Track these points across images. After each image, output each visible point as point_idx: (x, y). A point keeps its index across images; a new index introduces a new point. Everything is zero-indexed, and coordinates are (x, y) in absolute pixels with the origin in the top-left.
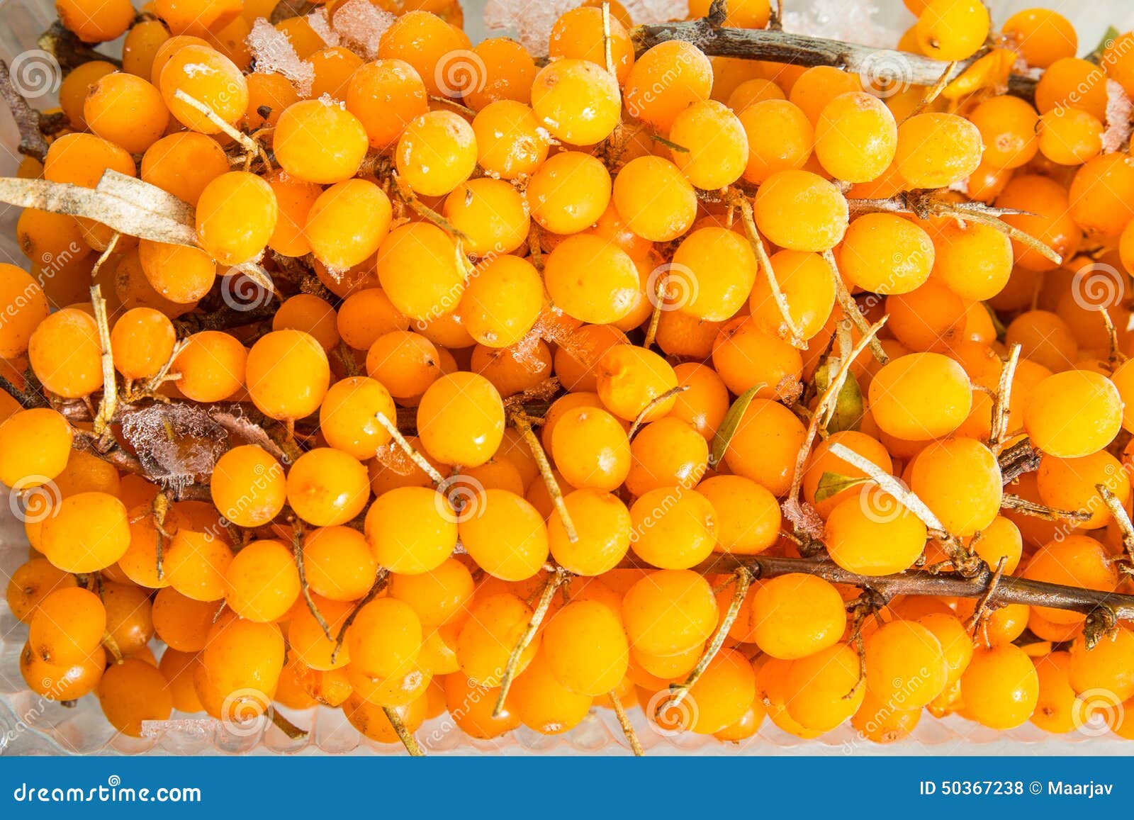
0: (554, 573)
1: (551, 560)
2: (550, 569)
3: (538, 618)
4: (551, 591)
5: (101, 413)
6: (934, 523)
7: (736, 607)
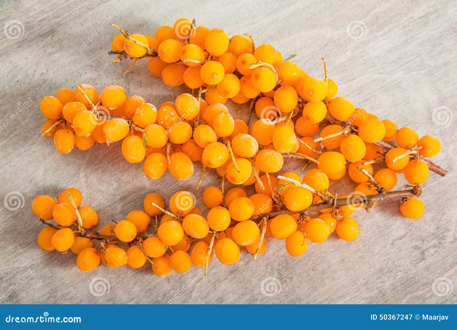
0: (213, 233)
1: (211, 230)
2: (212, 232)
3: (211, 246)
4: (213, 238)
5: (79, 225)
6: (313, 190)
7: (265, 228)
